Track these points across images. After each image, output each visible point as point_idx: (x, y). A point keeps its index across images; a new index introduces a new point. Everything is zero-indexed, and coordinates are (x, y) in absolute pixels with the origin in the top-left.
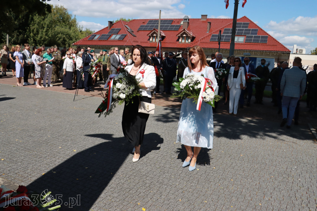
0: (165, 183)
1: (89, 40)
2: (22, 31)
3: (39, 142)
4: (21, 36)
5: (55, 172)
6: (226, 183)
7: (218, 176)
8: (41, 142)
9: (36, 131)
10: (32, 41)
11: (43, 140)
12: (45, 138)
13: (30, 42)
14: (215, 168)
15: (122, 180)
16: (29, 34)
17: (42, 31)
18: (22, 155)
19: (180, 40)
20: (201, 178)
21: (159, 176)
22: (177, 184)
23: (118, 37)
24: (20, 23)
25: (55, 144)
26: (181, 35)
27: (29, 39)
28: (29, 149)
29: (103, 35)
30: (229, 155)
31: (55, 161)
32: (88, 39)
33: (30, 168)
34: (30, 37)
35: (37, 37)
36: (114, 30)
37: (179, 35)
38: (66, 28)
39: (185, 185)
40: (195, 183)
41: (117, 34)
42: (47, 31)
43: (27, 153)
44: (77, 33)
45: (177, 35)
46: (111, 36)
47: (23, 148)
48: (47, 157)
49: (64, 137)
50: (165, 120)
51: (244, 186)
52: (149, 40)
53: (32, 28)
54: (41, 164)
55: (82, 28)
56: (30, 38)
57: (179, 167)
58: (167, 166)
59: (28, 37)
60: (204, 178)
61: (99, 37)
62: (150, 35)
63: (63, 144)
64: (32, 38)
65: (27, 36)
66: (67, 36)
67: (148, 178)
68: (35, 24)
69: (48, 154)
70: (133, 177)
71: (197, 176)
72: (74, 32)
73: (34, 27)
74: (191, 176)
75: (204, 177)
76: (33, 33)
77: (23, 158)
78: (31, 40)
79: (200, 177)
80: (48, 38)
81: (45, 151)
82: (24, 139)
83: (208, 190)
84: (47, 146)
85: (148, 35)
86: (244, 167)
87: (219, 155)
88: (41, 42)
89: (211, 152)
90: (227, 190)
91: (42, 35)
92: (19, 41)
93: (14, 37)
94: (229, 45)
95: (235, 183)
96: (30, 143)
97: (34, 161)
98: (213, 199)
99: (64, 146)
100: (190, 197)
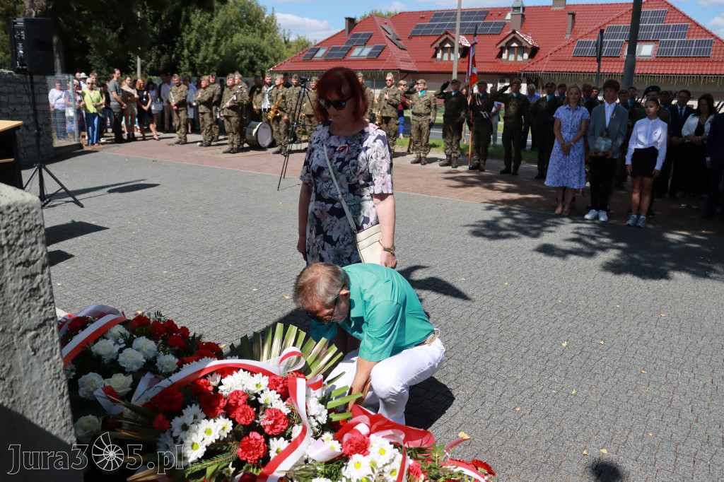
0: (491, 373)
2: (166, 46)
3: (211, 277)
4: (165, 58)
6: (631, 378)
7: (612, 362)
8: (214, 276)
9: (203, 252)
10: (187, 66)
11: (219, 273)
12: (222, 269)
13: (183, 69)
14: (602, 342)
16: (181, 52)
17: (207, 45)
18: (176, 304)
19: (505, 56)
20: (573, 364)
21: (477, 358)
22: (519, 377)
23: (366, 51)
24: (163, 30)
25: (243, 283)
26: (507, 43)
27: (182, 62)
28: (191, 291)
29: (334, 49)
30: (633, 315)
31: (246, 318)
32: (302, 59)
34: (182, 58)
35: (197, 57)
36: (357, 35)
37: (503, 44)
38: (254, 37)
39: (537, 379)
40: (560, 377)
41: (365, 45)
42: (217, 44)
43: (186, 299)
44: (277, 47)
45: (497, 45)
46: (350, 50)
47: (178, 290)
48: (229, 310)
49: (261, 268)
50: (490, 233)
51: (675, 388)
52: (435, 56)
53: (185, 40)
54: (218, 324)
55: (289, 34)
56: (183, 60)
57: (520, 338)
58: (494, 335)
59: (179, 57)
60: (580, 365)
61: (325, 53)
62: (437, 45)
63: (260, 283)
64: (186, 61)
65: (176, 56)
66: (258, 53)
67: (451, 361)
68: (192, 29)
69: (231, 302)
71: (561, 359)
72: (272, 45)
73: (190, 37)
74: (549, 360)
75: (580, 362)
76: (188, 49)
77: (178, 310)
78: (185, 64)
79: (569, 362)
80: (218, 58)
81: (224, 297)
82: (180, 270)
83: (592, 393)
84: (226, 285)
85: (434, 47)
86: (671, 343)
87: (609, 314)
88: (205, 68)
89: (590, 305)
90: (635, 395)
91: (206, 52)
92: (161, 68)
93: (151, 59)
94: (616, 63)
95: (654, 378)
96: (192, 279)
97: (201, 318)
98: (603, 415)
99: (263, 286)
100: (550, 408)
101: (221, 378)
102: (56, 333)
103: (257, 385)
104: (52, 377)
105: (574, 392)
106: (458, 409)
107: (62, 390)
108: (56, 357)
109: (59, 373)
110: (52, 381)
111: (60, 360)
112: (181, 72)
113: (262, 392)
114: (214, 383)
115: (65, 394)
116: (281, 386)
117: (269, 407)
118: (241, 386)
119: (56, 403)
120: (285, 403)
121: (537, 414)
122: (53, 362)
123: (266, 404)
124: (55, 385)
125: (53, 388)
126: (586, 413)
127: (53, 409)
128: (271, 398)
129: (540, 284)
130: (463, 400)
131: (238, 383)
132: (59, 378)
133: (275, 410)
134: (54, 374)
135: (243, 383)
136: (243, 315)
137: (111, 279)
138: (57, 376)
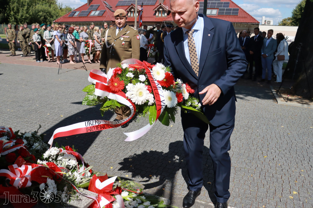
3: (29, 111)
5: (45, 134)
8: (31, 110)
9: (25, 101)
10: (13, 19)
11: (33, 109)
12: (34, 107)
13: (11, 21)
15: (105, 138)
16: (9, 13)
17: (23, 10)
19: (157, 14)
20: (174, 133)
22: (153, 138)
23: (97, 13)
25: (43, 112)
26: (157, 9)
27: (10, 18)
28: (21, 116)
29: (83, 12)
31: (45, 125)
32: (68, 16)
34: (11, 16)
35: (18, 16)
36: (93, 6)
38: (46, 6)
39: (160, 139)
40: (169, 137)
41: (96, 10)
42: (28, 9)
43: (19, 120)
44: (57, 11)
45: (153, 10)
46: (90, 12)
47: (15, 116)
48: (38, 123)
49: (51, 106)
53: (11, 7)
55: (62, 5)
59: (9, 15)
61: (79, 14)
62: (128, 10)
63: (51, 112)
64: (13, 17)
65: (7, 15)
66: (48, 14)
68: (15, 2)
69: (38, 120)
70: (114, 135)
71: (170, 131)
72: (54, 10)
73: (14, 5)
74: (165, 132)
75: (176, 132)
76: (13, 11)
80: (29, 16)
81: (35, 118)
82: (15, 109)
84: (36, 113)
88: (22, 20)
91: (22, 13)
96: (21, 112)
97: (26, 127)
106: (129, 151)
130: (131, 148)
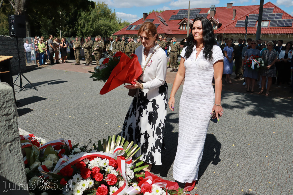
1: (127, 31)
2: (71, 25)
4: (71, 30)
6: (261, 159)
7: (253, 152)
8: (90, 118)
9: (86, 108)
10: (80, 33)
11: (92, 117)
12: (93, 115)
13: (78, 34)
14: (249, 144)
17: (88, 25)
18: (74, 129)
20: (237, 153)
24: (70, 19)
25: (102, 121)
27: (78, 32)
28: (80, 124)
29: (139, 26)
30: (261, 133)
33: (81, 141)
34: (78, 30)
35: (84, 30)
36: (148, 20)
38: (107, 21)
39: (222, 160)
40: (232, 159)
42: (92, 24)
43: (79, 128)
44: (116, 25)
47: (75, 124)
48: (96, 132)
49: (109, 115)
51: (280, 163)
52: (180, 28)
53: (79, 23)
54: (91, 138)
55: (121, 20)
56: (78, 31)
57: (215, 143)
59: (76, 30)
60: (240, 154)
61: (135, 27)
62: (180, 23)
63: (109, 121)
64: (80, 31)
66: (108, 27)
68: (82, 18)
69: (97, 129)
71: (232, 151)
72: (114, 24)
73: (81, 21)
74: (227, 152)
75: (240, 152)
76: (80, 26)
77: (75, 132)
78: (79, 32)
79: (236, 152)
80: (92, 30)
81: (94, 127)
82: (76, 116)
83: (245, 165)
84: (95, 122)
85: (179, 24)
86: (278, 144)
87: (252, 132)
88: (87, 34)
89: (244, 129)
90: (263, 166)
91: (88, 28)
92: (69, 34)
93: (65, 31)
94: (253, 30)
95: (271, 159)
96: (81, 119)
97: (85, 135)
98: (250, 174)
99: (110, 122)
100: (228, 172)
101: (89, 161)
102: (19, 144)
103: (104, 164)
104: (18, 162)
105: (238, 165)
107: (22, 167)
108: (20, 153)
109: (21, 160)
110: (18, 164)
111: (21, 154)
112: (77, 36)
113: (106, 166)
114: (86, 163)
115: (23, 168)
116: (114, 164)
117: (109, 173)
118: (97, 164)
119: (20, 173)
120: (116, 171)
121: (222, 174)
122: (18, 156)
123: (108, 172)
124: (19, 165)
125: (18, 166)
126: (243, 174)
127: (18, 175)
128: (110, 169)
129: (223, 120)
131: (96, 163)
132: (21, 162)
133: (112, 174)
134: (19, 161)
135: (98, 163)
136: (102, 134)
137: (48, 119)
138: (20, 161)
